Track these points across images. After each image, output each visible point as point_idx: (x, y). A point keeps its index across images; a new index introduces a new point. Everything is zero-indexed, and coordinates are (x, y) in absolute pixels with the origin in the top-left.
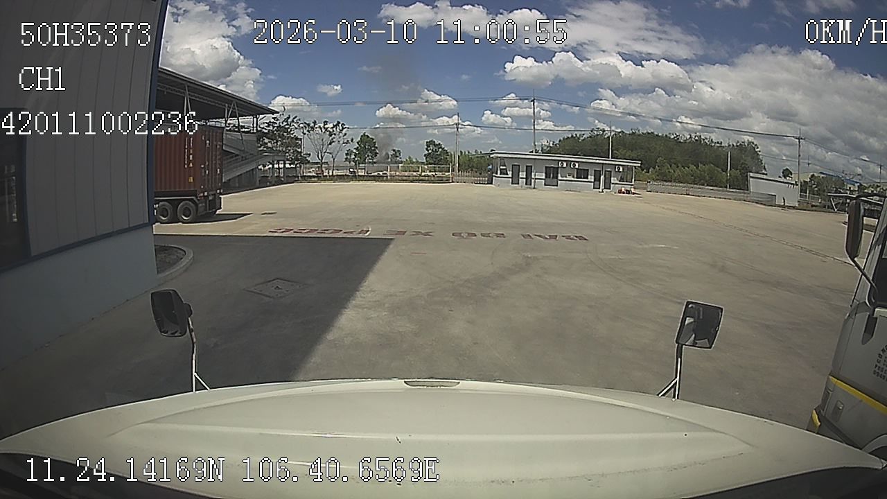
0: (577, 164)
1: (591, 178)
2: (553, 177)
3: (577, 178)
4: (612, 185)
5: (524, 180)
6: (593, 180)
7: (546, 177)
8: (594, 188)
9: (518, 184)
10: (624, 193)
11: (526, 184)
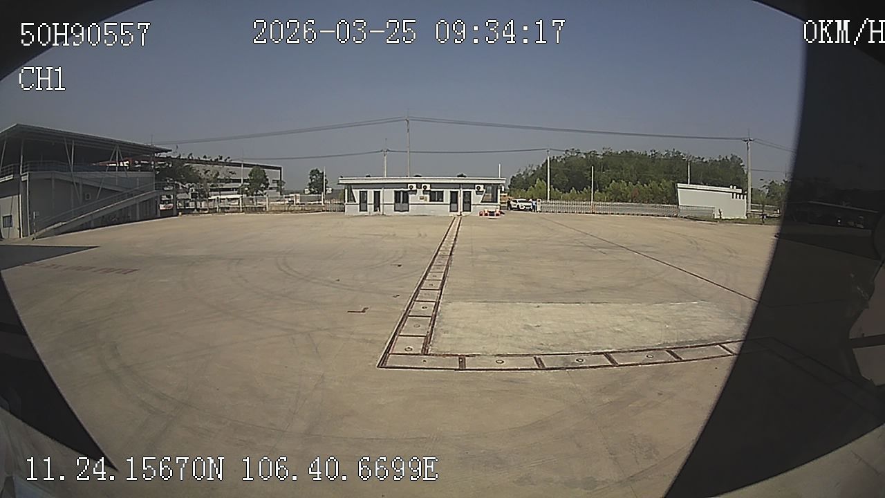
0: (428, 186)
1: (447, 201)
2: (403, 202)
3: (430, 201)
4: (472, 206)
5: (373, 206)
6: (449, 202)
7: (396, 201)
8: (451, 211)
9: (366, 211)
10: (486, 215)
11: (375, 211)
